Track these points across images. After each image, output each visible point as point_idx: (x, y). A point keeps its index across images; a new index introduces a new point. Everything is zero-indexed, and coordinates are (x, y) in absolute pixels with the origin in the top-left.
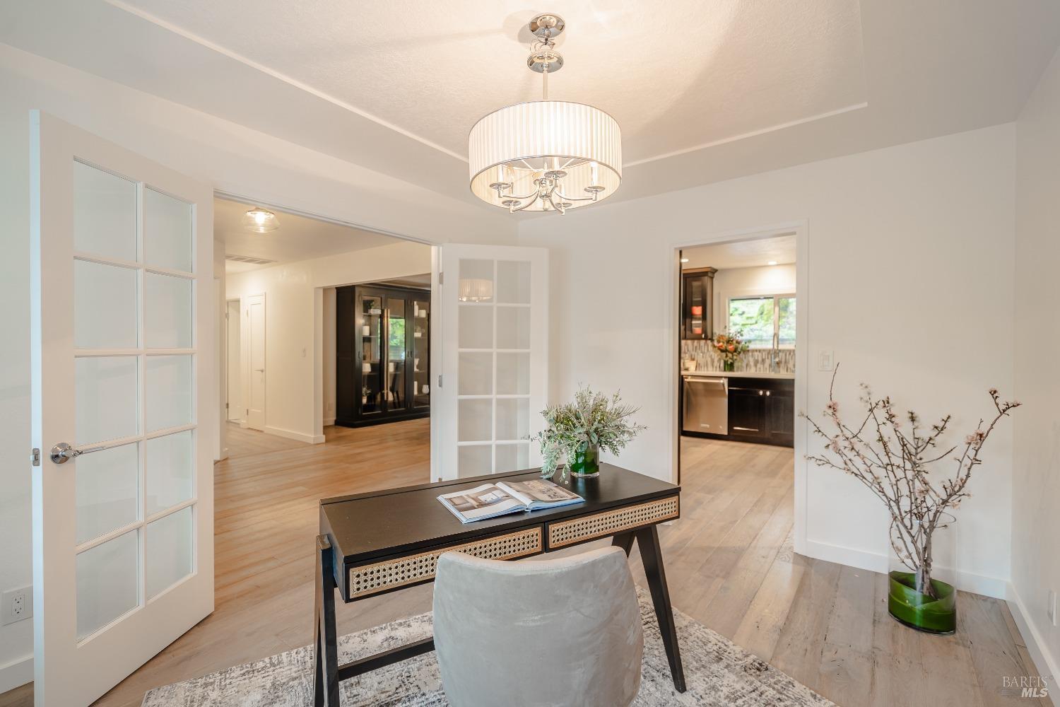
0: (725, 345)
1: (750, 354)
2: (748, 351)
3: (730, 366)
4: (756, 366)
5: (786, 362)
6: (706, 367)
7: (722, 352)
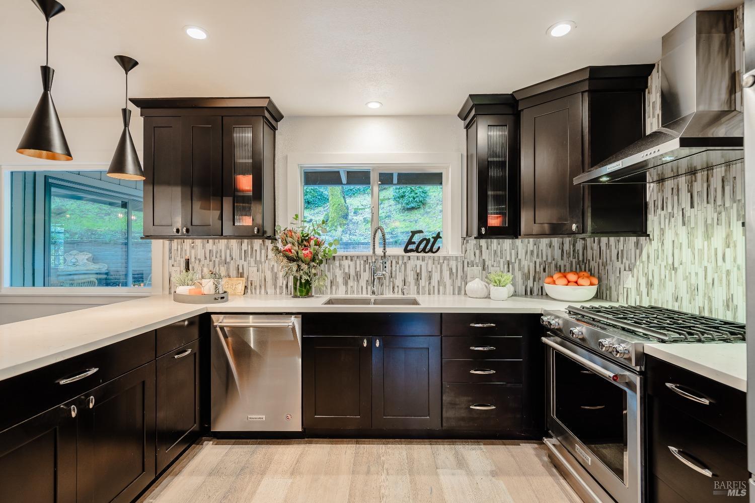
0: (296, 248)
1: (337, 263)
2: (334, 258)
4: (346, 284)
5: (391, 277)
6: (263, 287)
7: (290, 260)
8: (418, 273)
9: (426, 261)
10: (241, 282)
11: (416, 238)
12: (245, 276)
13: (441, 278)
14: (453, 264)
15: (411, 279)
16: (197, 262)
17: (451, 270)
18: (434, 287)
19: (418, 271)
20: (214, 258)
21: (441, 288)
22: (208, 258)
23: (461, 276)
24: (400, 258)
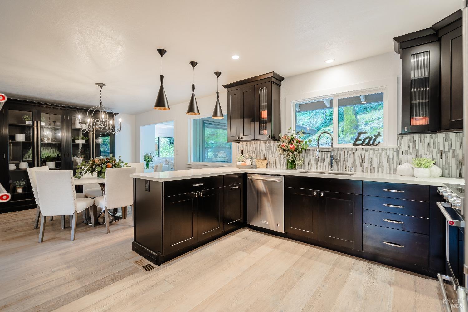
0: (287, 145)
1: (311, 152)
2: (310, 150)
3: (292, 165)
4: (317, 164)
5: (344, 160)
6: (275, 164)
7: (284, 151)
8: (363, 159)
9: (368, 151)
10: (265, 162)
11: (362, 137)
12: (267, 159)
13: (380, 162)
14: (390, 153)
15: (358, 162)
16: (248, 152)
17: (388, 157)
18: (374, 168)
19: (363, 157)
20: (254, 151)
21: (380, 169)
22: (252, 150)
23: (397, 161)
24: (350, 149)
